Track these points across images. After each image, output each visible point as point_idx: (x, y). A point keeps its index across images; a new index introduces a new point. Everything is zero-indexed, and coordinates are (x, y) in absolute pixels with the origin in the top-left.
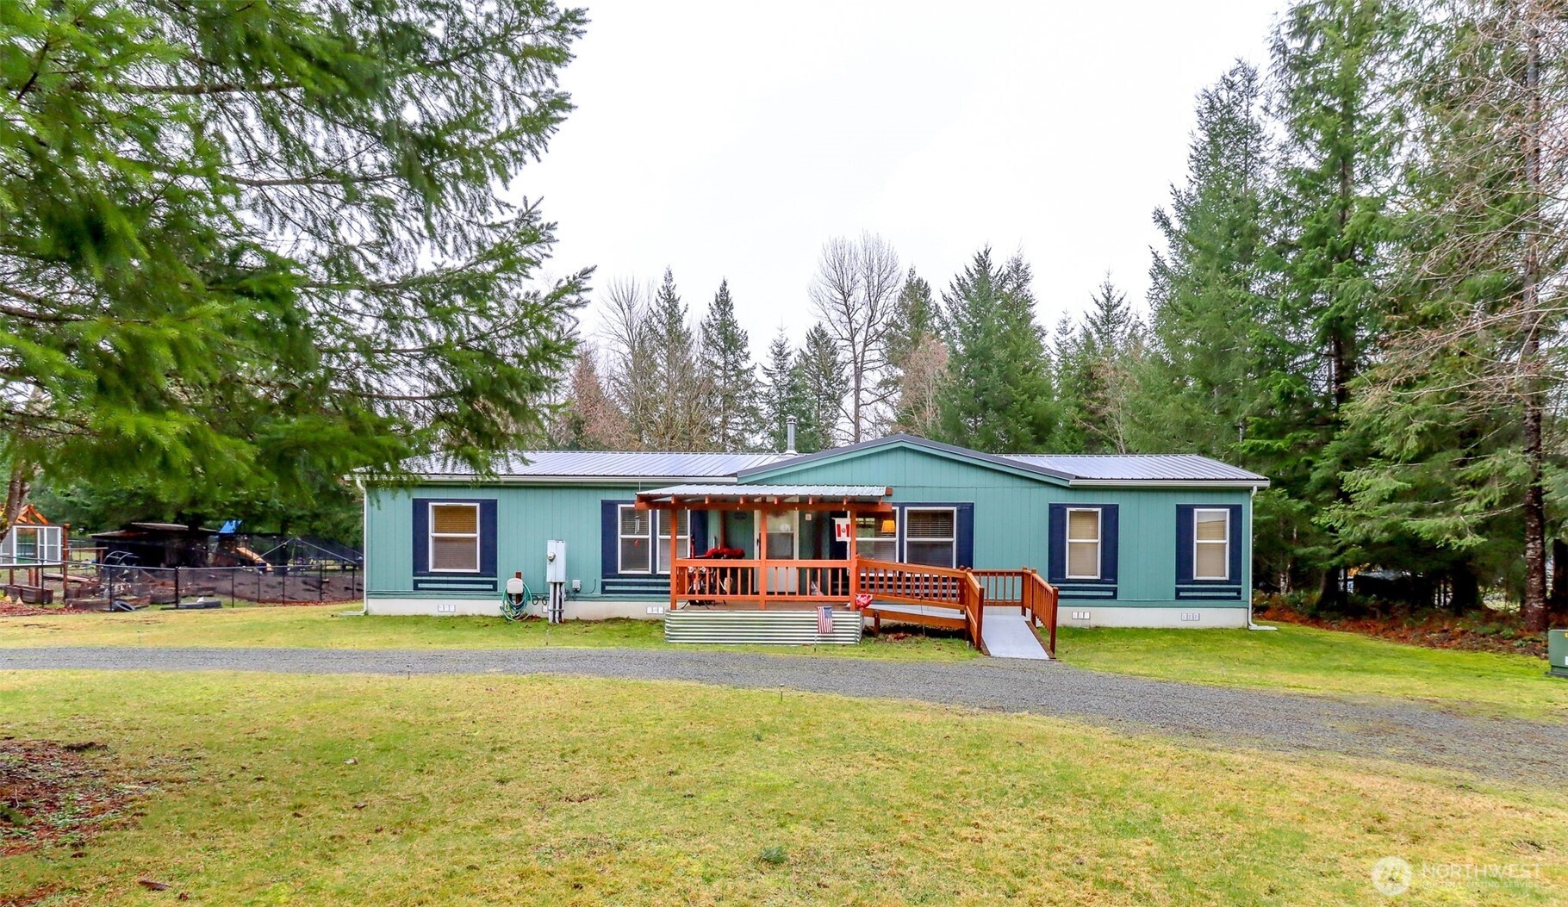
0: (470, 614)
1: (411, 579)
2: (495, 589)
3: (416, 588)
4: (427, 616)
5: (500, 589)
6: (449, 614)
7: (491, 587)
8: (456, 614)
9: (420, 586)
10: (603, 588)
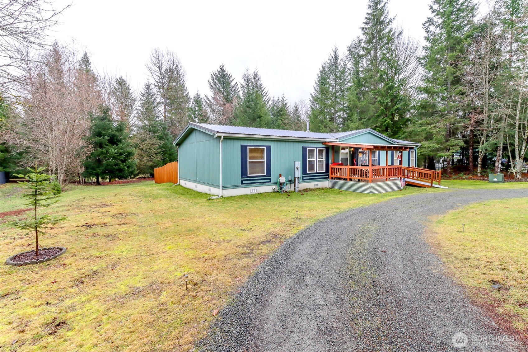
0: (261, 192)
1: (240, 179)
2: (270, 182)
3: (242, 183)
4: (247, 195)
5: (273, 181)
6: (254, 193)
7: (269, 181)
8: (257, 193)
9: (244, 182)
10: (303, 178)
